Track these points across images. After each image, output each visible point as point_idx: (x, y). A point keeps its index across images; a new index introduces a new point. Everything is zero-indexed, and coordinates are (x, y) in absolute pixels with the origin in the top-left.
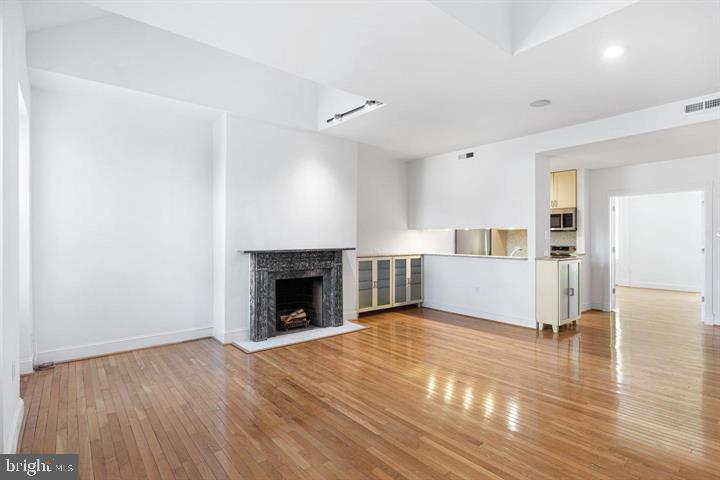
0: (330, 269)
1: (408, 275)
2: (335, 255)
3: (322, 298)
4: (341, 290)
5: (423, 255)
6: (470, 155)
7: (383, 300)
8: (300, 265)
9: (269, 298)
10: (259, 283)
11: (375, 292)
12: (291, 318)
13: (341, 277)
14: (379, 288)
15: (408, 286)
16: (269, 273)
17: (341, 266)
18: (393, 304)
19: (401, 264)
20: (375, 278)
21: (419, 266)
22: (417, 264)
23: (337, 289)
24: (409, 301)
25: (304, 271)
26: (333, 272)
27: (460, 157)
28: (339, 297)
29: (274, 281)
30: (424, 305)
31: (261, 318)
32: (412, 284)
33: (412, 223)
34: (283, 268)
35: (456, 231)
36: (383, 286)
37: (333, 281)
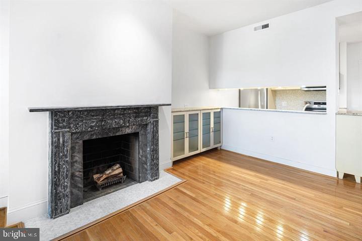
0: (147, 125)
1: (212, 125)
2: (151, 111)
3: (138, 154)
4: (157, 145)
5: (222, 109)
6: (266, 26)
7: (193, 147)
8: (113, 123)
9: (72, 164)
10: (57, 147)
11: (187, 141)
12: (104, 177)
13: (157, 132)
14: (189, 137)
15: (212, 134)
16: (72, 134)
17: (157, 122)
18: (201, 149)
19: (207, 116)
20: (187, 130)
21: (220, 117)
22: (218, 115)
23: (153, 145)
24: (212, 146)
25: (117, 129)
26: (150, 128)
27: (255, 29)
28: (155, 151)
29: (81, 142)
30: (222, 148)
31: (60, 189)
32: (215, 131)
33: (212, 84)
34: (91, 127)
35: (240, 90)
36: (193, 135)
37: (150, 137)
